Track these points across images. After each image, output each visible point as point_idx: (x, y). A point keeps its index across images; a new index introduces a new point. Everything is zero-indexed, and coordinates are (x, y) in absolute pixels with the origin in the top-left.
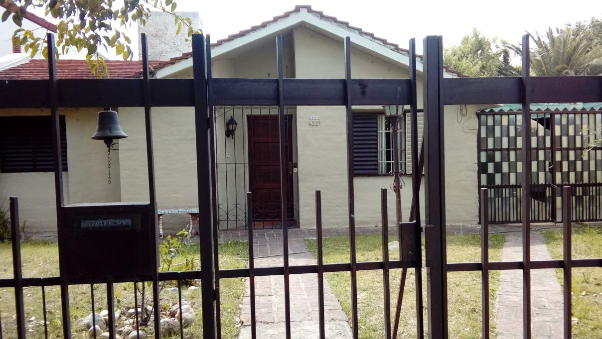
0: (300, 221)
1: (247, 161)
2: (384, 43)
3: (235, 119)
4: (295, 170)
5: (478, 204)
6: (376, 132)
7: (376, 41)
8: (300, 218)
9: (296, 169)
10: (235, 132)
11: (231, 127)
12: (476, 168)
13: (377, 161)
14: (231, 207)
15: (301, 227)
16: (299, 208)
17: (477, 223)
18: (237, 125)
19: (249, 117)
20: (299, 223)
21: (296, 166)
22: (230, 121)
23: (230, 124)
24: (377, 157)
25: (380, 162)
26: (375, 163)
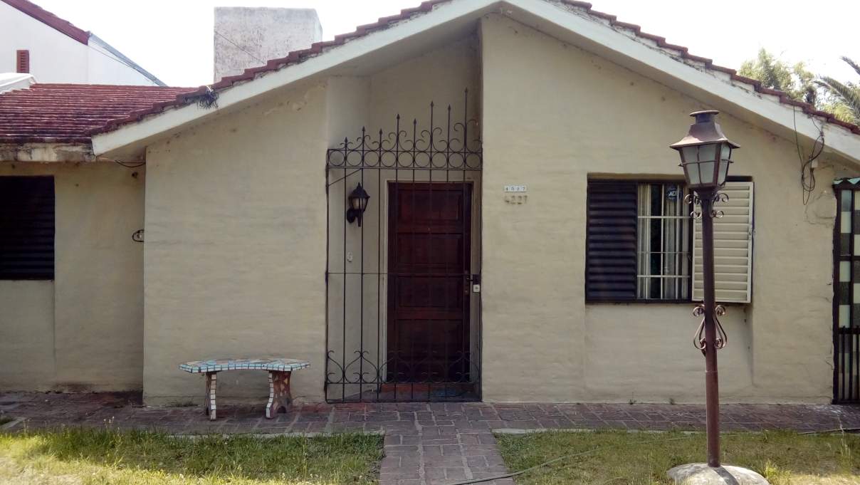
0: (484, 389)
1: (385, 269)
2: (658, 45)
3: (364, 188)
4: (476, 288)
5: (833, 365)
6: (635, 218)
7: (643, 40)
8: (484, 382)
9: (478, 286)
10: (365, 214)
11: (357, 203)
12: (830, 292)
13: (635, 274)
14: (351, 356)
15: (483, 400)
16: (480, 363)
17: (828, 401)
18: (370, 200)
19: (391, 185)
20: (480, 391)
21: (478, 280)
22: (355, 192)
23: (355, 198)
24: (635, 266)
25: (639, 276)
26: (630, 278)
